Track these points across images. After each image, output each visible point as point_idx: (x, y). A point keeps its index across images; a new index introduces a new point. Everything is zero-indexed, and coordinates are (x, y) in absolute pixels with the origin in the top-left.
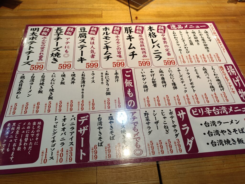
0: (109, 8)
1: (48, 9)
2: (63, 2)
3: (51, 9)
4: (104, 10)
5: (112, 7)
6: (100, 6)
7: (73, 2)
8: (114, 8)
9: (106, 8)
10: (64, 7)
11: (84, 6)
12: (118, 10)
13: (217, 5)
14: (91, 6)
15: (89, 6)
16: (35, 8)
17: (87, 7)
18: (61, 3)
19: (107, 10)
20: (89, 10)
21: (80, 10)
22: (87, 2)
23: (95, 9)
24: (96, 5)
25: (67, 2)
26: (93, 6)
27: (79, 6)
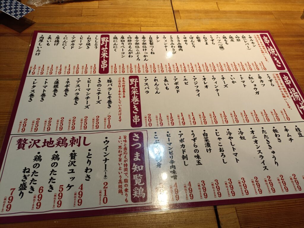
0: (150, 23)
1: (70, 24)
2: (89, 15)
3: (74, 23)
4: (144, 27)
5: (154, 22)
6: (138, 21)
7: (103, 15)
8: (156, 24)
9: (146, 23)
10: (91, 21)
11: (118, 21)
12: (161, 26)
13: (287, 21)
14: (126, 20)
15: (124, 20)
16: (53, 22)
17: (121, 22)
18: (88, 16)
19: (146, 26)
20: (124, 25)
21: (112, 26)
22: (120, 15)
23: (131, 25)
24: (132, 19)
25: (95, 14)
26: (129, 21)
27: (110, 20)
